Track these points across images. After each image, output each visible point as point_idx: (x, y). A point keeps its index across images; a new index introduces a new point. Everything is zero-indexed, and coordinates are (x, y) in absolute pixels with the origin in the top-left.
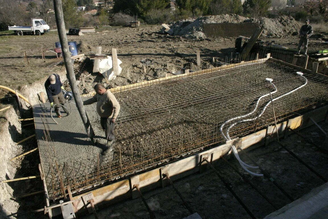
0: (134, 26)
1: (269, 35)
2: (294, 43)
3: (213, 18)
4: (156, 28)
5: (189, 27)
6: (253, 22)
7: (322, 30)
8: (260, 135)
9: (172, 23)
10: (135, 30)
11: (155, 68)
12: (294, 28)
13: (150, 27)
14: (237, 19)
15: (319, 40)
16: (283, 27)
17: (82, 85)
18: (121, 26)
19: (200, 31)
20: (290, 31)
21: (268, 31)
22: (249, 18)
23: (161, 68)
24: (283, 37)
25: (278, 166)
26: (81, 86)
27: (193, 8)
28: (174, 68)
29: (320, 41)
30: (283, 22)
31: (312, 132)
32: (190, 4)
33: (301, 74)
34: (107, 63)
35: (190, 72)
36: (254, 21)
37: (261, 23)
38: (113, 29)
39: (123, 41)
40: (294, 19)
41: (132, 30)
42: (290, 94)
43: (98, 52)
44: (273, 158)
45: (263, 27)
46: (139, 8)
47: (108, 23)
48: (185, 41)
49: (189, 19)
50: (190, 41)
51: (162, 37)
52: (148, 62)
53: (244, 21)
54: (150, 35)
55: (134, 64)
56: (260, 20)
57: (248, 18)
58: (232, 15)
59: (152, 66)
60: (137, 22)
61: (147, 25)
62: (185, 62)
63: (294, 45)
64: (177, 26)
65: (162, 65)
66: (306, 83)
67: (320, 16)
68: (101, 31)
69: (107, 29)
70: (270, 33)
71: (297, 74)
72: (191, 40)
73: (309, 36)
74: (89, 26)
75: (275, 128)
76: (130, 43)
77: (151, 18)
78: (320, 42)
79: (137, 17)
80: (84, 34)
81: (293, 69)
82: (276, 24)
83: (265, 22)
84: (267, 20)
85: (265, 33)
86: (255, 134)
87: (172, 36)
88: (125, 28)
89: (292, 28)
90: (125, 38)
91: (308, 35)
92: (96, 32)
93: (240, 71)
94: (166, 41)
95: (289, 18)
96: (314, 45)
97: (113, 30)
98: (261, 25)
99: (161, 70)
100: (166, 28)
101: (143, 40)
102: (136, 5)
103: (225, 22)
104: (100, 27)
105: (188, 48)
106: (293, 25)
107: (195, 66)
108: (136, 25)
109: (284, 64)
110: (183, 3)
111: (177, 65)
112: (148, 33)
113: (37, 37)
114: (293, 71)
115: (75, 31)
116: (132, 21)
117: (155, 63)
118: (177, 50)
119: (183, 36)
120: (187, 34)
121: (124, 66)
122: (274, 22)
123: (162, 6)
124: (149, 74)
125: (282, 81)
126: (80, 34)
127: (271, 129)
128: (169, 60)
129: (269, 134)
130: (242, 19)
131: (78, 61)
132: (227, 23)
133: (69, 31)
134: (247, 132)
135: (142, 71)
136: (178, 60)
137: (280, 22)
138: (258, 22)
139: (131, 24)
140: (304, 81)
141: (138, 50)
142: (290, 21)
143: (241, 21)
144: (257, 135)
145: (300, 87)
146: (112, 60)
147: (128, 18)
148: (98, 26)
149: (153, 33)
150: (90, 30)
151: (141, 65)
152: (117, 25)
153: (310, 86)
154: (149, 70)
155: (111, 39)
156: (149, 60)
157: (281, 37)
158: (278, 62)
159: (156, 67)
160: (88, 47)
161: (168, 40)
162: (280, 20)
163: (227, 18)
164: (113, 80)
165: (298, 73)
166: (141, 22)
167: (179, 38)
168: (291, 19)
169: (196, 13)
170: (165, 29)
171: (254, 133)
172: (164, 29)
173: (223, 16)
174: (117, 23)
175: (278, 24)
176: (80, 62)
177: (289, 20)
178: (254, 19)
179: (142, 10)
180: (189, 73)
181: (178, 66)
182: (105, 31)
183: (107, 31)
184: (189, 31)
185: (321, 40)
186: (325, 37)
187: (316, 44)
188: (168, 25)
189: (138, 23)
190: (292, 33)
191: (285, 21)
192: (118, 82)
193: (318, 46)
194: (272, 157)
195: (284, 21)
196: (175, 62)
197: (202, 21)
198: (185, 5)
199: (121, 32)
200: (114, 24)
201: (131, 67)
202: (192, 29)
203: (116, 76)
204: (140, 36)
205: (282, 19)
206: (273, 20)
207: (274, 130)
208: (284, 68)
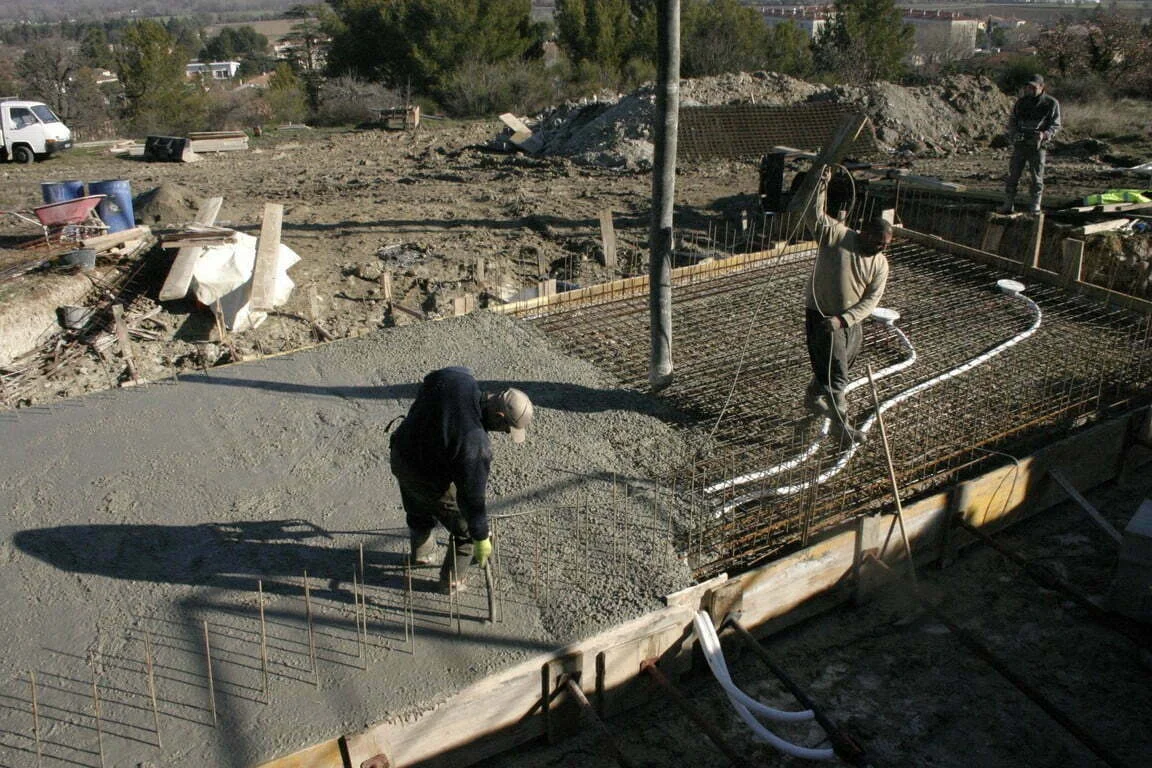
0: (397, 127)
1: (906, 146)
2: (996, 173)
3: (689, 87)
4: (480, 132)
5: (601, 122)
6: (842, 98)
7: (1103, 128)
8: (827, 560)
9: (543, 111)
10: (401, 139)
11: (432, 280)
12: (998, 118)
13: (458, 126)
14: (781, 90)
15: (1092, 162)
16: (956, 117)
17: (120, 355)
18: (352, 127)
19: (640, 136)
20: (983, 131)
21: (900, 134)
22: (828, 86)
23: (455, 279)
24: (958, 152)
25: (908, 702)
26: (116, 355)
27: (625, 57)
28: (507, 278)
29: (1094, 166)
30: (955, 100)
31: (1063, 532)
32: (613, 43)
33: (1014, 286)
34: (232, 262)
35: (560, 288)
36: (847, 95)
37: (872, 104)
38: (318, 138)
39: (346, 179)
40: (995, 88)
41: (389, 140)
42: (971, 373)
43: (201, 218)
44: (890, 660)
45: (879, 118)
46: (422, 61)
47: (302, 116)
48: (582, 174)
49: (603, 94)
50: (601, 175)
51: (497, 163)
52: (410, 256)
53: (811, 98)
54: (453, 156)
55: (347, 267)
56: (869, 93)
57: (824, 87)
58: (762, 76)
59: (422, 271)
60: (411, 110)
61: (449, 121)
62: (560, 253)
63: (994, 180)
64: (560, 120)
65: (461, 267)
66: (1038, 325)
67: (1093, 77)
68: (271, 145)
69: (294, 138)
70: (908, 139)
71: (999, 290)
72: (604, 172)
73: (1046, 139)
74: (226, 127)
75: (897, 524)
76: (367, 186)
77: (464, 96)
78: (1093, 170)
79: (409, 93)
80: (202, 159)
81: (983, 270)
82: (931, 105)
83: (886, 99)
84: (896, 91)
85: (888, 139)
86: (804, 557)
87: (537, 158)
88: (365, 134)
89: (988, 122)
90: (354, 168)
91: (1042, 136)
92: (252, 148)
93: (772, 284)
94: (508, 175)
95: (976, 83)
96: (1074, 178)
97: (318, 140)
98: (873, 112)
99: (454, 288)
100: (515, 129)
101: (421, 175)
102: (411, 51)
103: (736, 102)
104: (269, 131)
105: (578, 198)
106: (994, 108)
107: (597, 267)
108: (405, 119)
109: (947, 253)
110: (589, 39)
111: (522, 262)
112: (448, 151)
113: (18, 168)
114: (986, 279)
115: (169, 144)
116: (391, 106)
117: (436, 260)
118: (532, 207)
119: (576, 156)
120: (593, 148)
121: (306, 274)
122: (923, 101)
123: (509, 53)
124: (404, 303)
125: (936, 316)
126: (189, 155)
127: (876, 527)
128: (491, 248)
129: (869, 550)
130: (801, 89)
131: (116, 256)
132: (745, 106)
133: (146, 147)
134: (772, 548)
135: (376, 291)
136: (528, 244)
137: (946, 97)
138: (860, 100)
139: (384, 117)
140: (1029, 317)
141: (383, 209)
142: (982, 93)
143: (796, 98)
144: (811, 559)
145: (1010, 343)
146: (257, 249)
147: (375, 96)
148: (259, 127)
149: (463, 149)
150: (227, 144)
151: (375, 267)
152: (333, 124)
153: (1054, 336)
154: (406, 287)
155: (301, 173)
156: (413, 247)
157: (949, 152)
158: (926, 244)
159: (436, 275)
160: (187, 200)
161: (517, 173)
162: (943, 91)
163: (745, 86)
164: (251, 329)
165: (1004, 283)
166: (427, 111)
167: (562, 164)
168: (986, 89)
169: (633, 71)
170: (512, 132)
171: (799, 553)
172: (509, 132)
173: (728, 78)
174: (335, 113)
175: (935, 106)
176: (125, 260)
177: (977, 91)
178: (846, 88)
179: (435, 67)
180: (554, 295)
181: (529, 268)
182: (287, 147)
183: (295, 145)
184: (601, 137)
185: (1098, 161)
186: (1111, 151)
187: (1081, 177)
188: (528, 121)
189: (413, 114)
190: (990, 139)
191: (963, 96)
192: (271, 336)
193: (1085, 183)
194: (885, 656)
195: (959, 96)
196: (516, 252)
197: (650, 99)
198: (594, 45)
199: (348, 147)
200: (321, 118)
201: (336, 276)
202: (611, 130)
203: (265, 315)
204: (415, 163)
205: (951, 87)
206: (918, 91)
207: (892, 535)
208: (949, 267)
